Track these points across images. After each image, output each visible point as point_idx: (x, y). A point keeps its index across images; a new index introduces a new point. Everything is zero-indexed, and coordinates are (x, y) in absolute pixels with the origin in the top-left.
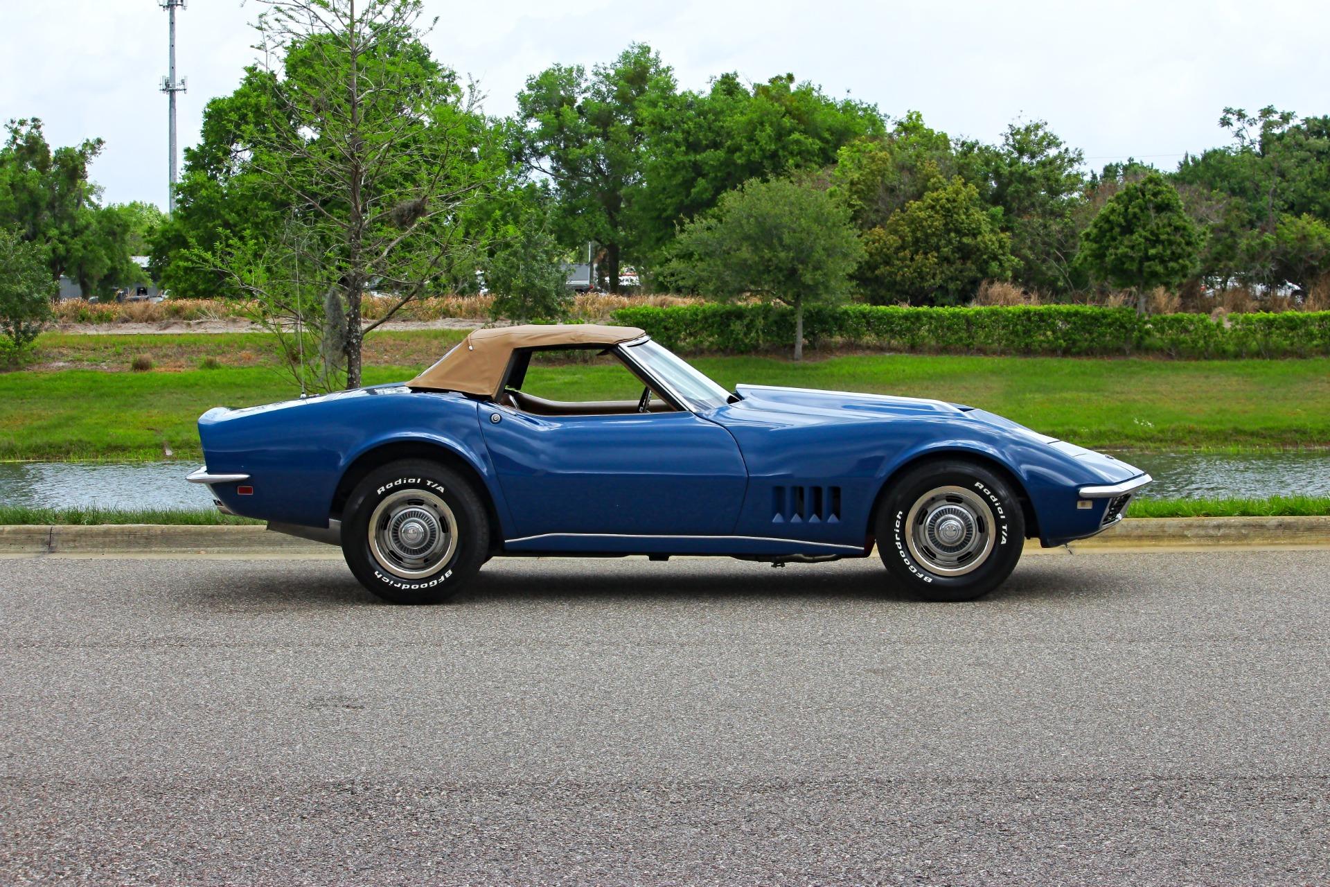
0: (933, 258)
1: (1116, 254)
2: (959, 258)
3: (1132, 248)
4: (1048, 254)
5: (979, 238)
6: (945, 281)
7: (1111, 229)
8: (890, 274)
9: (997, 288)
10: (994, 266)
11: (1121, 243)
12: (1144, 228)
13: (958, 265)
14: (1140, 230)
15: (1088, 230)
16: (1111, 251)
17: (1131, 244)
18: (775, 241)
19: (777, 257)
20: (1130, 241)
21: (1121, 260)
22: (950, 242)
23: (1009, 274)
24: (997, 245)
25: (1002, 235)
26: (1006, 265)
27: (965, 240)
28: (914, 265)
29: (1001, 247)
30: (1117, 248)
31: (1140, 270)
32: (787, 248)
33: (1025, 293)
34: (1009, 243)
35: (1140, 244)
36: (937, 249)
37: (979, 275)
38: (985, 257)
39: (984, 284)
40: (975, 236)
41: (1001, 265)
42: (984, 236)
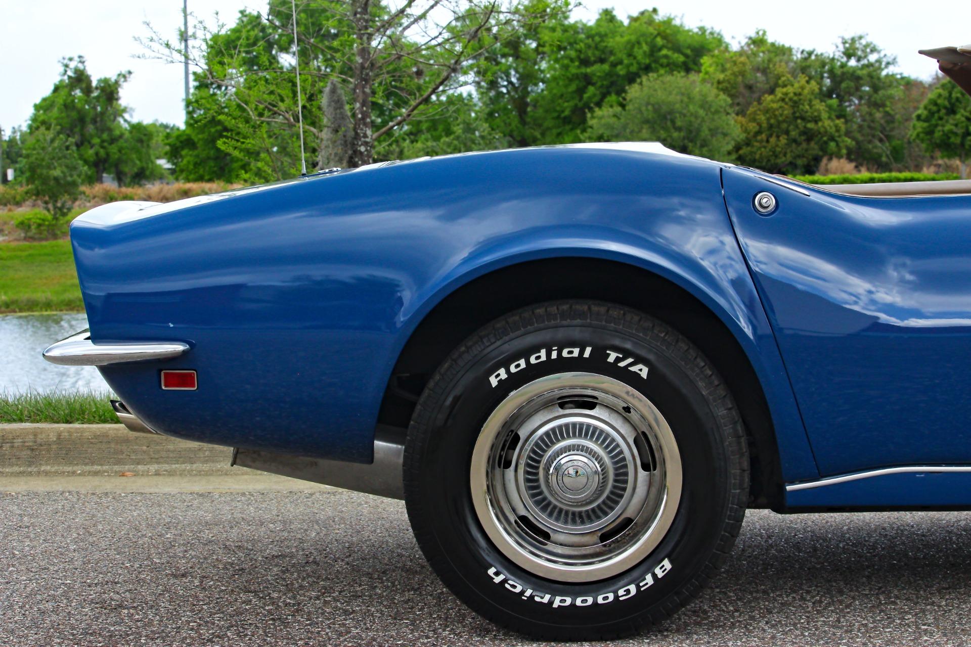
0: (783, 140)
1: (943, 131)
2: (805, 140)
3: (956, 125)
4: (874, 136)
5: (820, 124)
6: (795, 158)
7: (939, 111)
8: (751, 153)
9: (835, 163)
10: (832, 145)
11: (947, 121)
12: (965, 109)
13: (804, 145)
14: (962, 111)
15: (919, 112)
16: (940, 128)
17: (955, 122)
18: (669, 123)
19: (671, 136)
20: (954, 120)
21: (947, 135)
22: (797, 127)
23: (844, 151)
24: (834, 129)
25: (837, 122)
26: (841, 145)
27: (810, 125)
28: (769, 146)
29: (838, 130)
30: (943, 126)
31: (962, 145)
32: (679, 129)
33: (856, 167)
34: (843, 128)
35: (962, 122)
36: (787, 133)
37: (821, 153)
38: (825, 139)
39: (825, 160)
40: (816, 122)
41: (837, 145)
42: (824, 123)
